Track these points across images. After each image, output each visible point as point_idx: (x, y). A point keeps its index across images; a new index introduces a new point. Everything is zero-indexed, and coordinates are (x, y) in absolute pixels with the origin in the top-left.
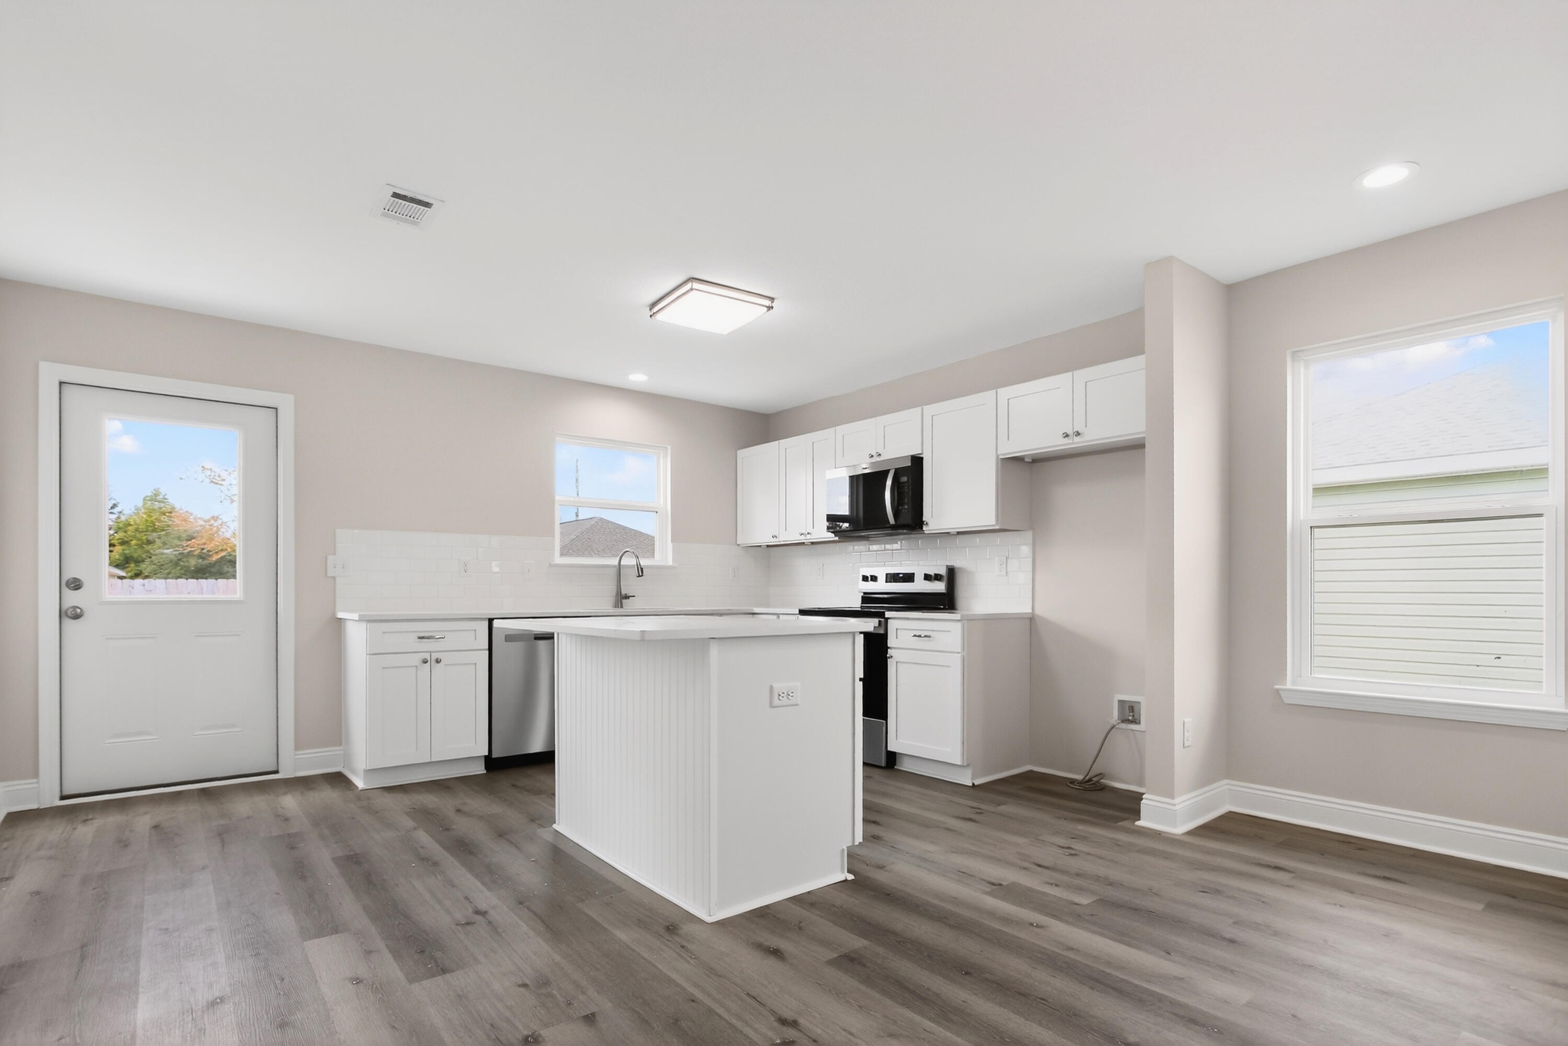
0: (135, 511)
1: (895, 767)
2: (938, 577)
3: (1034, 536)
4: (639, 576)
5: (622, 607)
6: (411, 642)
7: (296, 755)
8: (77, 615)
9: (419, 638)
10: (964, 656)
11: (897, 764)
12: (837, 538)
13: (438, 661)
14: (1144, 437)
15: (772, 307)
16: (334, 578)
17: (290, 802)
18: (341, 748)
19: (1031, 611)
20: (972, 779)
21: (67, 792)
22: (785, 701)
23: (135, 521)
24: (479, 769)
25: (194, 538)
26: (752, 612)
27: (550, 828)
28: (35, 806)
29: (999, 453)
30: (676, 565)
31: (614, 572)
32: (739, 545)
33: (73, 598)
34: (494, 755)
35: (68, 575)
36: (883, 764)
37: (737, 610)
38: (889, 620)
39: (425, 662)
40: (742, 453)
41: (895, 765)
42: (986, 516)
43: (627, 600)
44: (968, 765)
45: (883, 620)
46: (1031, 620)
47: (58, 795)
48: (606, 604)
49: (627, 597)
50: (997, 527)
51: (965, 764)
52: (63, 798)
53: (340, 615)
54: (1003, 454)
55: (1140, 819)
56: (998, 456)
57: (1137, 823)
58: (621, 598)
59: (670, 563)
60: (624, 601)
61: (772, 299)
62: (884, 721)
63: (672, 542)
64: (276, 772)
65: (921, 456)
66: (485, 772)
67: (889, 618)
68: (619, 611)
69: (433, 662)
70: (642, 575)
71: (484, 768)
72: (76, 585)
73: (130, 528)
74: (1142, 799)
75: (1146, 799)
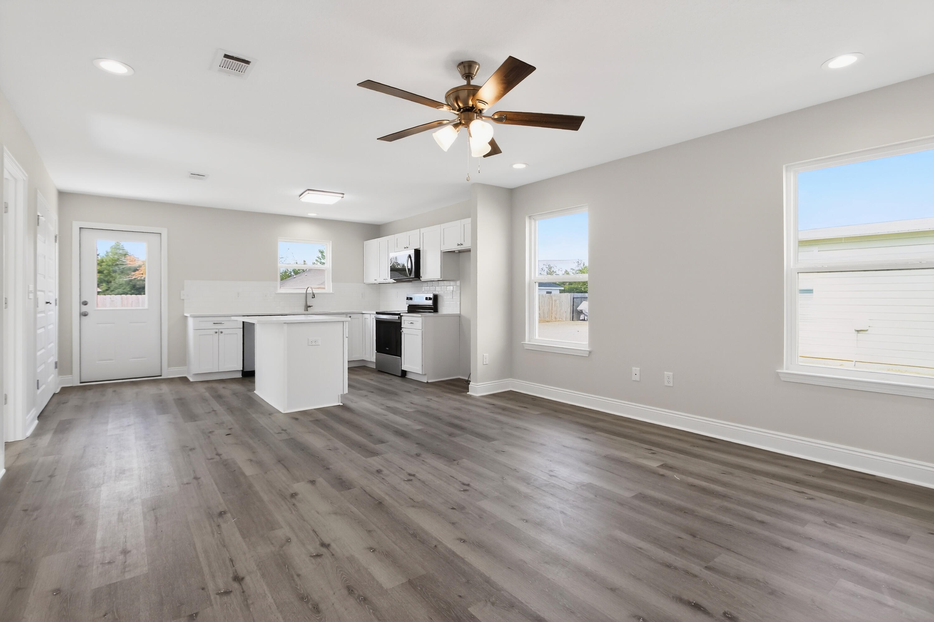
0: (106, 254)
1: (406, 376)
2: (430, 299)
3: (460, 282)
4: (313, 298)
5: (307, 310)
6: (210, 325)
7: (168, 369)
8: (85, 314)
9: (214, 323)
10: (423, 331)
11: (407, 375)
12: (396, 282)
13: (222, 332)
14: (470, 249)
15: (343, 197)
16: (183, 300)
17: (165, 388)
18: (186, 367)
19: (459, 313)
20: (427, 380)
21: (83, 381)
22: (314, 344)
23: (106, 260)
24: (239, 375)
25: (138, 270)
26: (362, 313)
27: (253, 392)
28: (71, 385)
29: (441, 250)
30: (333, 292)
31: (304, 295)
32: (365, 283)
33: (85, 309)
34: (245, 370)
35: (83, 299)
36: (400, 375)
37: (357, 312)
38: (402, 317)
39: (216, 333)
40: (366, 243)
41: (406, 375)
42: (438, 276)
43: (310, 308)
44: (425, 375)
45: (399, 316)
46: (459, 316)
47: (79, 382)
48: (302, 310)
49: (310, 307)
50: (441, 279)
51: (423, 374)
52: (81, 383)
53: (186, 315)
54: (443, 250)
55: (469, 392)
56: (441, 251)
57: (468, 393)
58: (307, 307)
59: (331, 292)
60: (308, 308)
61: (343, 194)
62: (400, 358)
63: (332, 282)
64: (161, 376)
65: (419, 249)
66: (242, 377)
67: (402, 316)
68: (306, 312)
69: (220, 333)
70: (314, 297)
71: (241, 375)
72: (85, 303)
73: (103, 264)
74: (469, 384)
75: (471, 384)
